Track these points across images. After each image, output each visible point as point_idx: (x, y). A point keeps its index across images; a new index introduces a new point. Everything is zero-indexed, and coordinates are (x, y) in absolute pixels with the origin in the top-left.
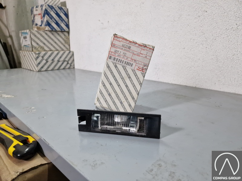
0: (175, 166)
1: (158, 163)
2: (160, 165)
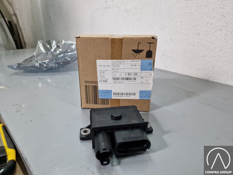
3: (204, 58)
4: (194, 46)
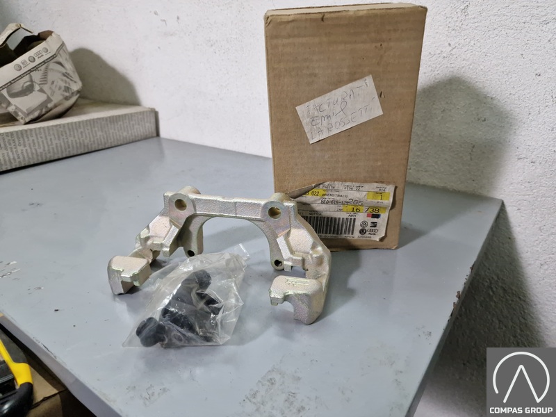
0: (299, 379)
1: (269, 377)
2: (272, 382)
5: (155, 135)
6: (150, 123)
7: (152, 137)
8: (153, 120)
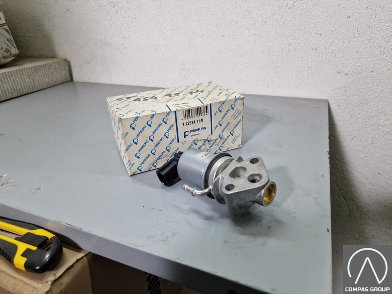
3: (235, 67)
4: (220, 52)
5: (70, 80)
6: (65, 70)
7: (68, 82)
8: (67, 68)
